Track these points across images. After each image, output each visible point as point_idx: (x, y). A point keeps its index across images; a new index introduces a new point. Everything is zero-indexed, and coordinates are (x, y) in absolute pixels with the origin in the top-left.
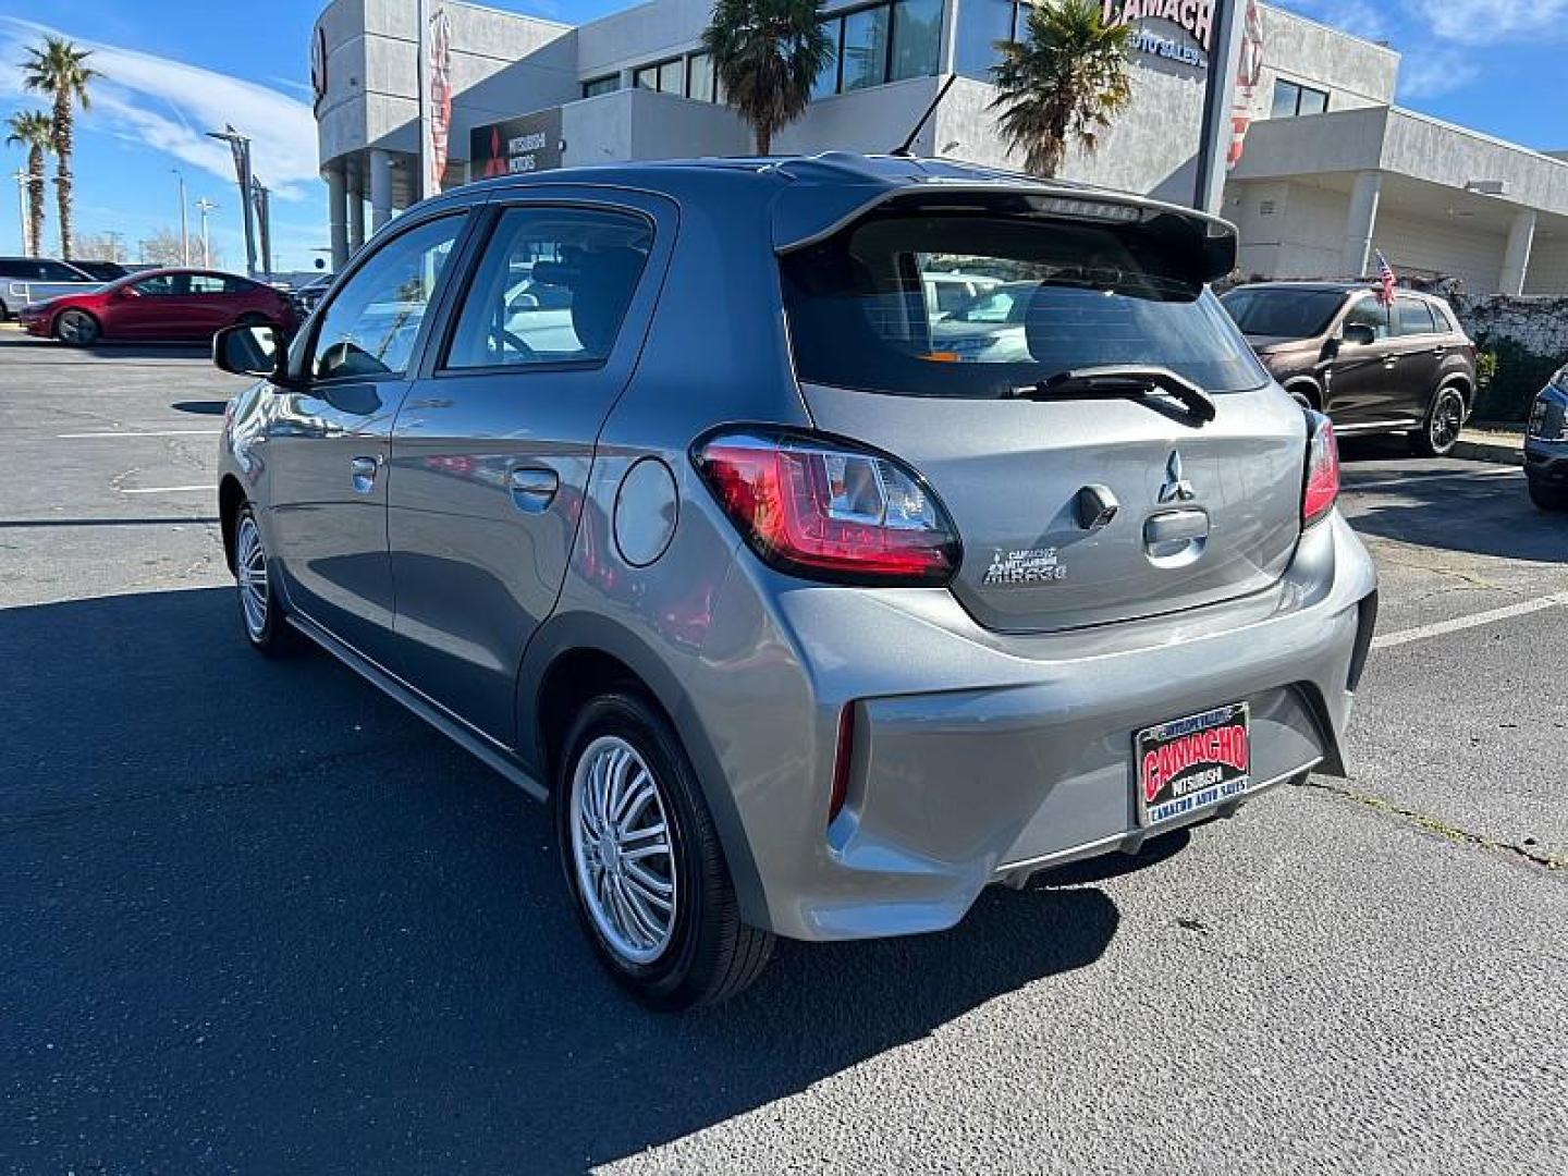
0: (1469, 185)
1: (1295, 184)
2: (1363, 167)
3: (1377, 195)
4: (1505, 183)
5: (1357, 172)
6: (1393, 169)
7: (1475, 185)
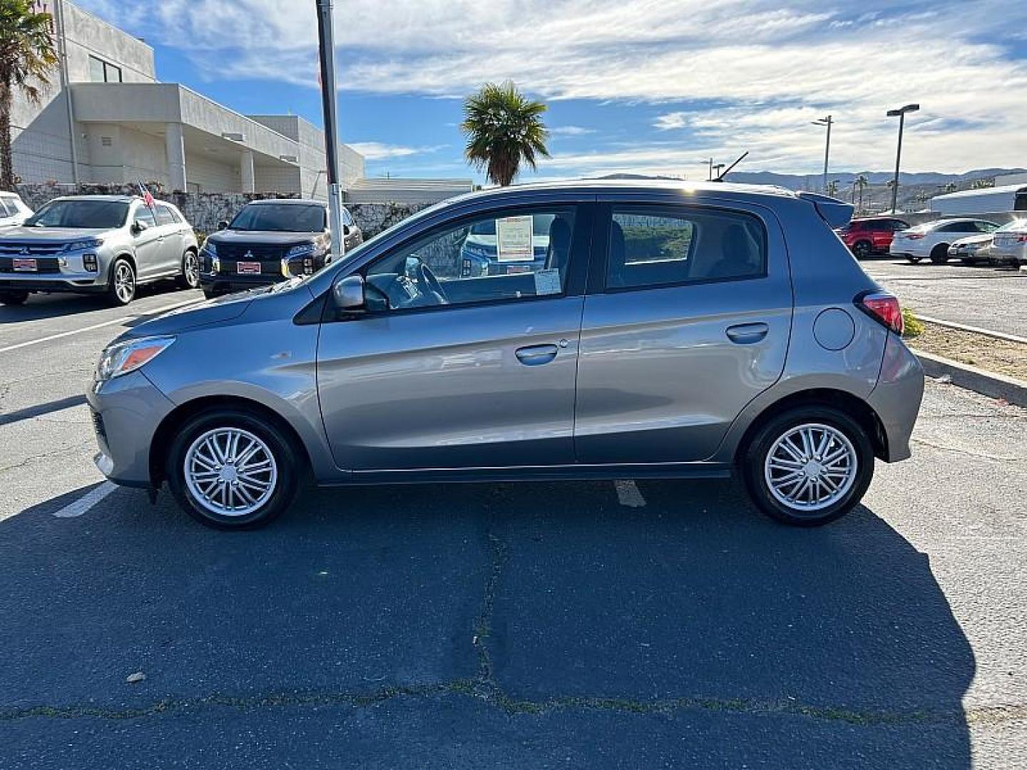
0: (223, 135)
1: (123, 127)
2: (170, 120)
3: (182, 138)
4: (244, 135)
5: (167, 123)
6: (188, 123)
7: (229, 135)
